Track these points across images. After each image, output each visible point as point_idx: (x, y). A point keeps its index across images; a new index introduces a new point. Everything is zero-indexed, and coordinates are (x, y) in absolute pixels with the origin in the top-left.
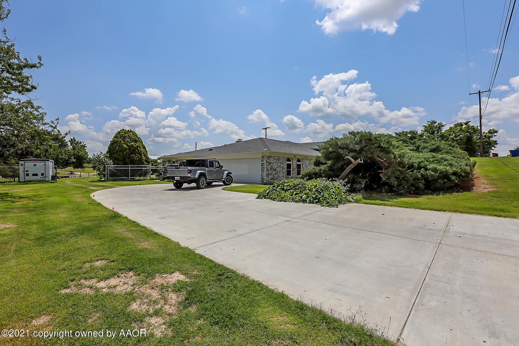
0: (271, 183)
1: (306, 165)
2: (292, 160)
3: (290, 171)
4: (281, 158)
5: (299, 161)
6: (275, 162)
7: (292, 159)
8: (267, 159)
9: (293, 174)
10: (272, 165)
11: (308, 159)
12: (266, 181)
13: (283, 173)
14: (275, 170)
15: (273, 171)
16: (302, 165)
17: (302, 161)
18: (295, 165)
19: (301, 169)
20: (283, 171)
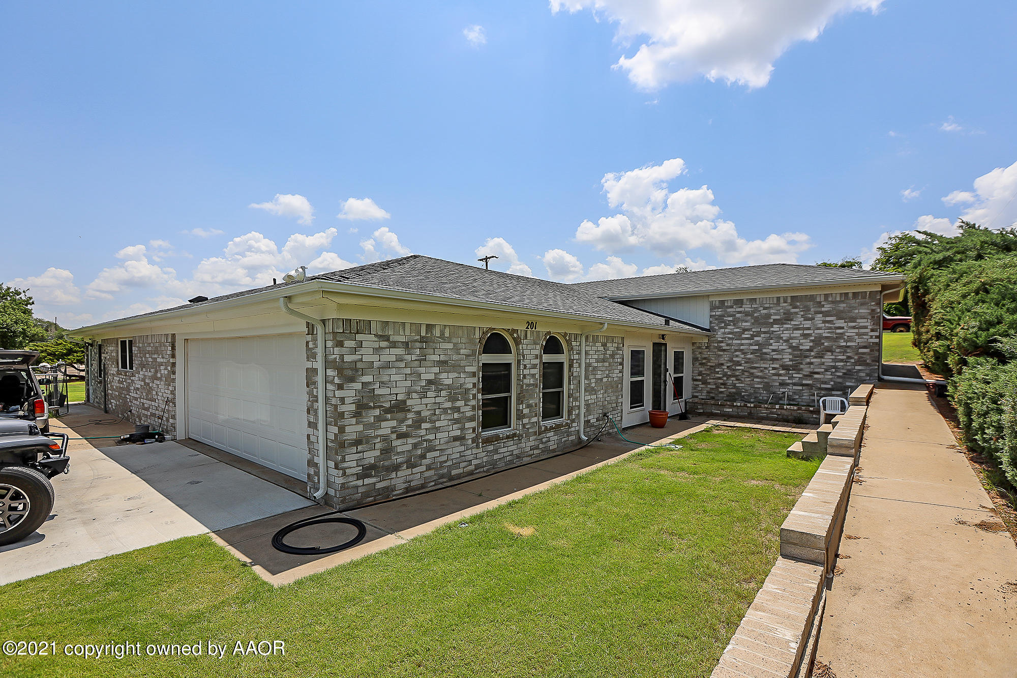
0: (366, 495)
1: (588, 365)
2: (517, 342)
3: (506, 401)
4: (442, 333)
5: (553, 345)
6: (400, 359)
7: (514, 338)
8: (330, 344)
9: (520, 416)
10: (367, 378)
11: (595, 339)
12: (329, 484)
13: (457, 421)
14: (400, 407)
15: (379, 419)
16: (571, 366)
17: (571, 349)
18: (533, 371)
19: (561, 386)
20: (458, 410)
